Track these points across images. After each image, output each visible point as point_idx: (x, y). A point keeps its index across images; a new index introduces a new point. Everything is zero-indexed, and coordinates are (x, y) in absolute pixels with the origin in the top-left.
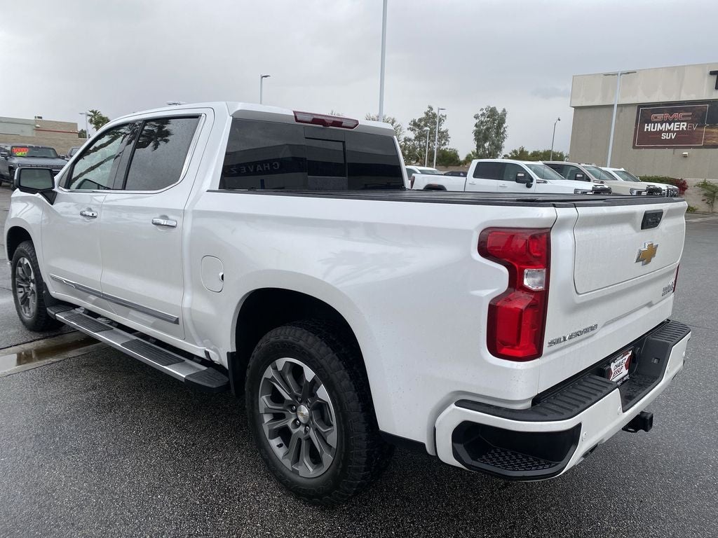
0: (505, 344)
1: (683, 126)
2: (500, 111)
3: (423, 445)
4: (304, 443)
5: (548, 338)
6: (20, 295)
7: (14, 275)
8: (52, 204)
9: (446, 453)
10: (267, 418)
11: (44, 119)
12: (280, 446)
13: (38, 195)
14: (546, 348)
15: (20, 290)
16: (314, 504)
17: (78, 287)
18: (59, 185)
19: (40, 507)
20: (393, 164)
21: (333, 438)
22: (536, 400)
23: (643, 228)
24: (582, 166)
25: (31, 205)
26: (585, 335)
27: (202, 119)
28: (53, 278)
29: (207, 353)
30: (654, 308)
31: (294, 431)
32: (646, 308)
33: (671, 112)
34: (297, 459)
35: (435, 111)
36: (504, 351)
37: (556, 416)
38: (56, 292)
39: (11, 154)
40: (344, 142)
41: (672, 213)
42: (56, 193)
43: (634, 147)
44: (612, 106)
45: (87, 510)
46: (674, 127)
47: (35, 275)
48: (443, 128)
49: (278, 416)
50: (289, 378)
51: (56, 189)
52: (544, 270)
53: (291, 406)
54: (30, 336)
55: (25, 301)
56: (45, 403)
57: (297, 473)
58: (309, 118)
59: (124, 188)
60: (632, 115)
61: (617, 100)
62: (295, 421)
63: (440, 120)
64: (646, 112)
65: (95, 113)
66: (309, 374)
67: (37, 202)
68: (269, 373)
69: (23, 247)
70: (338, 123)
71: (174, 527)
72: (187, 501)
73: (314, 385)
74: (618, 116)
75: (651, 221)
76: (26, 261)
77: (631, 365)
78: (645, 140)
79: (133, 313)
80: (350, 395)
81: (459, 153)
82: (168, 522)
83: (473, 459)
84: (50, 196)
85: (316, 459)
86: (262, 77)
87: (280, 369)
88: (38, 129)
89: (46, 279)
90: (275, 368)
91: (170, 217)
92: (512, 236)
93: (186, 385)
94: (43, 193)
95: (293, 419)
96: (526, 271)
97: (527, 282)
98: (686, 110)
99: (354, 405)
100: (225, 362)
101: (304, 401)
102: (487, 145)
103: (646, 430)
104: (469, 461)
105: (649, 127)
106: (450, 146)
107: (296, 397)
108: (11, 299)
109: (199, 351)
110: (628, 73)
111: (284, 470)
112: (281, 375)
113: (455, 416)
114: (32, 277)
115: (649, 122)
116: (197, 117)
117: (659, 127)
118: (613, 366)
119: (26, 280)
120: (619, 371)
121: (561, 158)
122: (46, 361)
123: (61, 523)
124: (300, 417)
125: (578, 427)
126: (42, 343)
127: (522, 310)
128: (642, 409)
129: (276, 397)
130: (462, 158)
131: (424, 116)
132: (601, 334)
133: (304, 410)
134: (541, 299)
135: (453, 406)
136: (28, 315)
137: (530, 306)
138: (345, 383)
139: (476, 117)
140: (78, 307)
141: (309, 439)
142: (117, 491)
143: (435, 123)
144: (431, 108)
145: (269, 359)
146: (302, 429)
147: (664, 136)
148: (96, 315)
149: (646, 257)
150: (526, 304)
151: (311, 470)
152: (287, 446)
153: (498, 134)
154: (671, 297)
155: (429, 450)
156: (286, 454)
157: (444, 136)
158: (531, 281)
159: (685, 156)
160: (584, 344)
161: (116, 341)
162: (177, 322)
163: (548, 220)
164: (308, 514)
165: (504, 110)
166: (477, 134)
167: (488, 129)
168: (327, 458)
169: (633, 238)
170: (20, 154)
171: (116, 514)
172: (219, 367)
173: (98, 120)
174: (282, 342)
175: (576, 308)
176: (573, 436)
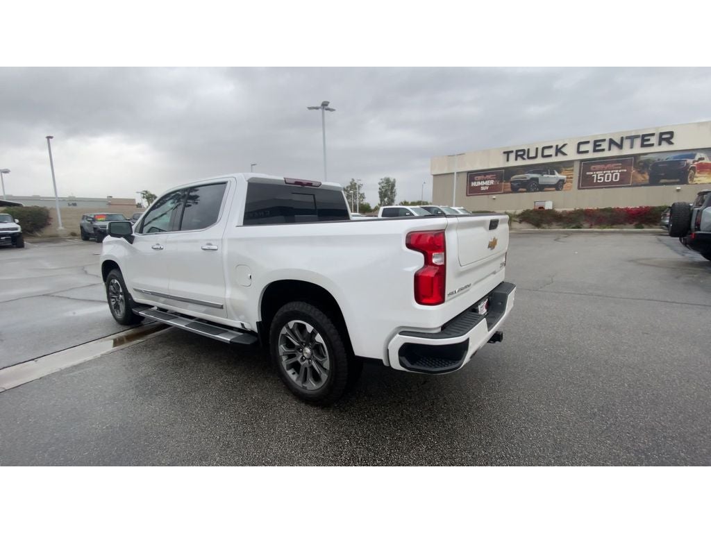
0: (425, 297)
1: (492, 182)
2: (392, 180)
3: (381, 361)
4: (308, 370)
5: (448, 291)
6: (113, 303)
7: (108, 291)
8: (132, 243)
9: (395, 364)
10: (284, 358)
11: (114, 197)
12: (294, 374)
13: (122, 239)
14: (447, 298)
15: (113, 300)
16: (317, 406)
17: (153, 294)
18: (135, 232)
19: (145, 428)
20: (343, 209)
21: (327, 364)
22: (444, 327)
23: (490, 229)
24: (440, 207)
25: (116, 245)
26: (465, 290)
27: (228, 184)
28: (135, 290)
29: (242, 325)
30: (497, 274)
31: (302, 363)
32: (492, 275)
33: (485, 175)
34: (305, 380)
35: (355, 181)
36: (424, 301)
37: (455, 334)
38: (138, 298)
39: (94, 220)
40: (314, 195)
41: (503, 221)
42: (133, 237)
43: (467, 195)
44: (453, 173)
45: (176, 426)
46: (487, 183)
47: (123, 289)
48: (361, 192)
49: (290, 356)
50: (297, 332)
51: (133, 234)
52: (443, 253)
53: (299, 349)
54: (122, 328)
55: (117, 306)
56: (138, 367)
57: (305, 388)
58: (293, 182)
59: (180, 229)
60: (464, 178)
61: (455, 170)
62: (302, 358)
63: (359, 187)
64: (472, 176)
65: (146, 192)
66: (310, 328)
67: (122, 243)
68: (284, 331)
69: (113, 272)
70: (310, 184)
71: (233, 430)
72: (239, 413)
73: (313, 334)
74: (457, 179)
75: (493, 225)
76: (116, 281)
77: (488, 306)
78: (473, 191)
79: (191, 305)
80: (335, 338)
81: (371, 205)
82: (230, 427)
83: (412, 364)
84: (130, 239)
85: (317, 378)
86: (252, 165)
87: (291, 327)
88: (110, 204)
89: (130, 291)
90: (288, 328)
91: (213, 243)
92: (420, 236)
93: (232, 345)
94: (126, 237)
95: (301, 357)
96: (433, 254)
97: (434, 261)
98: (492, 173)
99: (338, 344)
100: (256, 329)
101: (307, 345)
102: (386, 199)
103: (500, 341)
104: (409, 365)
105: (474, 184)
106: (365, 201)
107: (302, 343)
108: (107, 306)
109: (237, 324)
110: (460, 155)
111: (297, 387)
112: (292, 331)
113: (400, 340)
114: (121, 291)
115: (474, 181)
116: (225, 183)
117: (479, 183)
118: (479, 307)
119: (117, 293)
120: (482, 310)
121: (427, 204)
122: (134, 342)
123: (161, 436)
124: (305, 355)
125: (468, 340)
126: (130, 331)
127: (432, 278)
128: (496, 330)
129: (289, 345)
130: (373, 207)
131: (350, 184)
132: (472, 289)
133: (308, 350)
134: (442, 270)
135: (398, 335)
136: (120, 315)
137: (437, 274)
138: (332, 330)
139: (379, 184)
140: (153, 306)
141: (312, 367)
142: (194, 413)
143: (356, 189)
144: (353, 180)
145: (284, 322)
146: (306, 361)
147: (483, 188)
148: (165, 310)
149: (492, 245)
150: (434, 273)
151: (314, 385)
152: (298, 373)
153: (392, 193)
154: (504, 269)
155: (385, 363)
156: (298, 379)
157: (362, 196)
158: (436, 260)
159: (494, 199)
160: (464, 295)
161: (182, 325)
162: (222, 307)
163: (443, 225)
164: (314, 412)
165: (394, 180)
166: (380, 193)
167: (386, 190)
168: (324, 377)
169: (485, 235)
170: (100, 219)
171: (195, 427)
172: (252, 332)
173: (149, 197)
174: (292, 312)
175: (461, 274)
176: (465, 345)
